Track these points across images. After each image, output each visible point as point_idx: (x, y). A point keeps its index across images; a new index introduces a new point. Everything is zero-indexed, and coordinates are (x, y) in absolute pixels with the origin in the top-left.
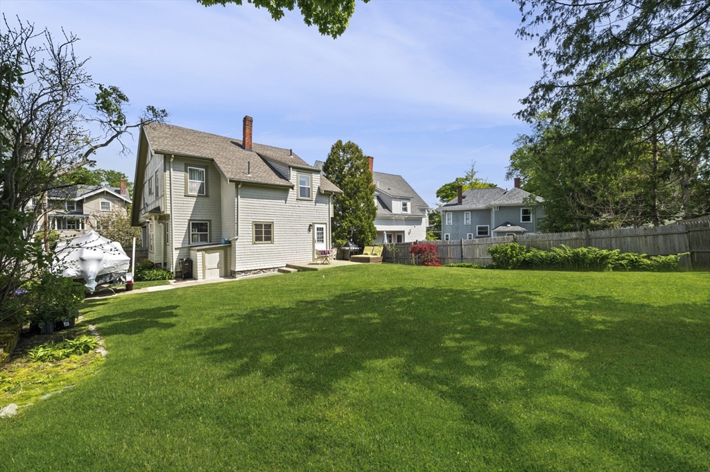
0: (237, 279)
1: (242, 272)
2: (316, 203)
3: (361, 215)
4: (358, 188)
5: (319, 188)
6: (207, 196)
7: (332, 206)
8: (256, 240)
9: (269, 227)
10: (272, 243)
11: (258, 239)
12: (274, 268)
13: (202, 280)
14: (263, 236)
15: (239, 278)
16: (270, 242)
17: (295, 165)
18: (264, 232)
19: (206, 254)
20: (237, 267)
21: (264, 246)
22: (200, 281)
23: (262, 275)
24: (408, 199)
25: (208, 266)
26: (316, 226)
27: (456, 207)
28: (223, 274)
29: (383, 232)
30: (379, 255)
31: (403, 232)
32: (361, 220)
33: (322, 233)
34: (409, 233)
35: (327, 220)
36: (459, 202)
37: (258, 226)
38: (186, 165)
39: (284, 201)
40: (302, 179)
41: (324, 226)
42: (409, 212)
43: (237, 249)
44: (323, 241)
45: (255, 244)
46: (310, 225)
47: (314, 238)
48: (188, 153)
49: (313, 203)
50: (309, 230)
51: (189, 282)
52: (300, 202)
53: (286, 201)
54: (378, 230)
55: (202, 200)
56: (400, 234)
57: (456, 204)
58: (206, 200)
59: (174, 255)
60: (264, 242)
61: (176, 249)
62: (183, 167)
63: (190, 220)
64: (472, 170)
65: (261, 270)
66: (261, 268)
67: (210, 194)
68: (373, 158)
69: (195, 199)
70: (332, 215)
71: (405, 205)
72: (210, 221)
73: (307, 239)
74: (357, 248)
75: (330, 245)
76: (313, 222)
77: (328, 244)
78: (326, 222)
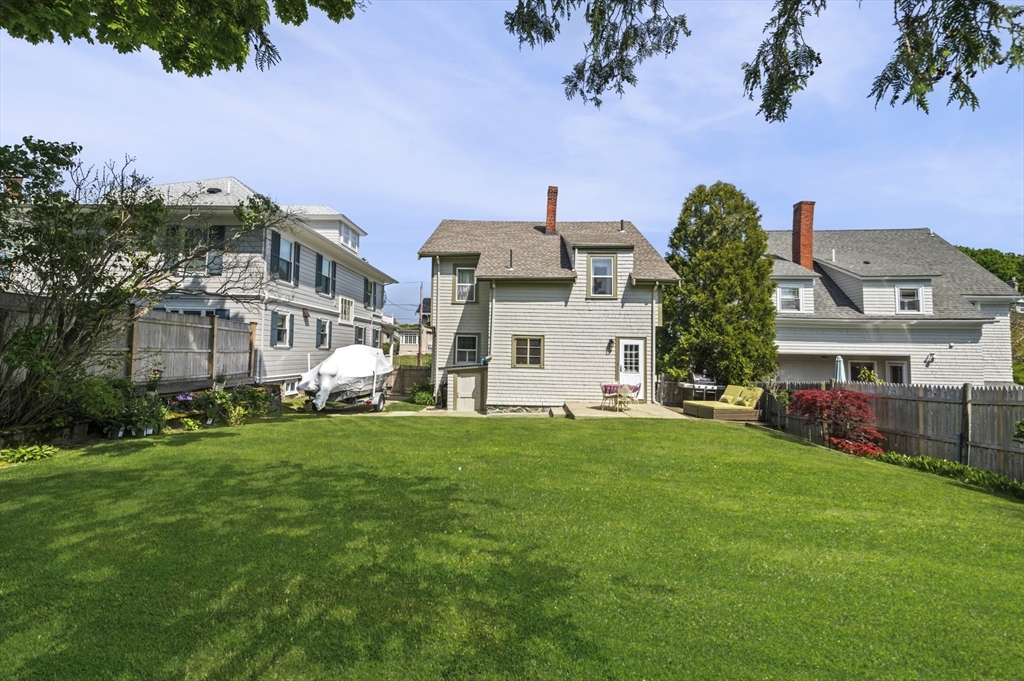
0: (488, 415)
1: (495, 406)
2: (623, 302)
3: (723, 320)
4: (721, 269)
5: (630, 276)
6: (477, 302)
7: (657, 307)
8: (518, 362)
9: (537, 342)
10: (540, 368)
11: (520, 360)
12: (543, 407)
13: (452, 411)
14: (528, 356)
15: (491, 414)
16: (538, 366)
17: (584, 244)
18: (529, 351)
19: (459, 379)
20: (488, 399)
21: (528, 372)
22: (450, 412)
23: (524, 414)
24: (925, 281)
25: (460, 392)
26: (623, 343)
28: (479, 408)
29: (835, 356)
30: (750, 406)
31: (907, 358)
32: (722, 332)
33: (637, 356)
34: (927, 363)
35: (649, 333)
37: (520, 341)
38: (455, 266)
39: (563, 303)
40: (600, 265)
41: (640, 343)
42: (926, 311)
43: (489, 374)
44: (637, 369)
45: (515, 367)
46: (611, 341)
47: (617, 363)
48: (457, 250)
49: (618, 303)
50: (609, 349)
51: (440, 411)
52: (592, 303)
53: (566, 302)
54: (780, 351)
55: (470, 307)
56: (897, 363)
58: (475, 308)
59: (437, 376)
60: (528, 365)
61: (440, 369)
62: (452, 268)
63: (456, 334)
65: (524, 407)
66: (523, 404)
67: (480, 299)
68: (813, 203)
69: (462, 308)
70: (658, 322)
71: (913, 294)
72: (478, 334)
73: (605, 364)
74: (709, 387)
75: (652, 379)
76: (617, 335)
77: (649, 377)
78: (645, 335)
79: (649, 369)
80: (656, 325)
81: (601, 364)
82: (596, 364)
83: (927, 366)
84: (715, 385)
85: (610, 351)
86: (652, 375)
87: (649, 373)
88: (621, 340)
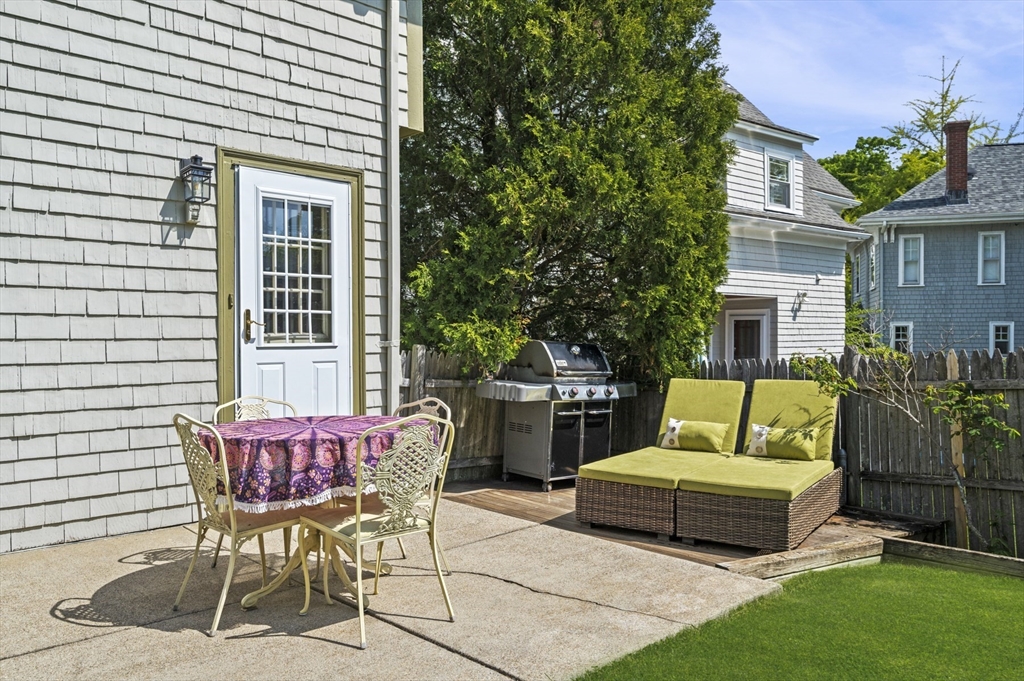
24: (796, 145)
26: (255, 182)
27: (942, 209)
31: (771, 303)
34: (795, 311)
35: (370, 152)
36: (951, 189)
41: (336, 196)
42: (797, 208)
46: (193, 168)
56: (747, 314)
57: (942, 201)
64: (944, 97)
73: (153, 303)
74: (600, 392)
75: (385, 375)
76: (227, 140)
77: (373, 363)
78: (356, 162)
79: (373, 325)
80: (399, 120)
81: (130, 303)
82: (99, 303)
83: (794, 318)
84: (610, 381)
85: (187, 226)
86: (385, 354)
87: (373, 344)
88: (248, 175)
